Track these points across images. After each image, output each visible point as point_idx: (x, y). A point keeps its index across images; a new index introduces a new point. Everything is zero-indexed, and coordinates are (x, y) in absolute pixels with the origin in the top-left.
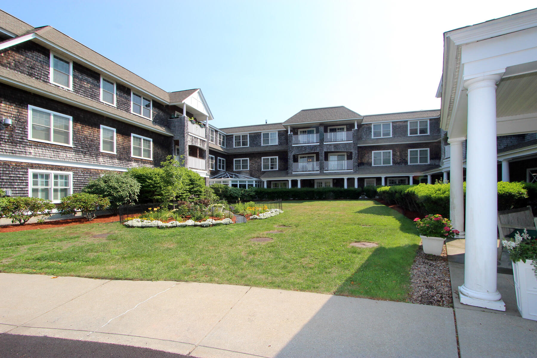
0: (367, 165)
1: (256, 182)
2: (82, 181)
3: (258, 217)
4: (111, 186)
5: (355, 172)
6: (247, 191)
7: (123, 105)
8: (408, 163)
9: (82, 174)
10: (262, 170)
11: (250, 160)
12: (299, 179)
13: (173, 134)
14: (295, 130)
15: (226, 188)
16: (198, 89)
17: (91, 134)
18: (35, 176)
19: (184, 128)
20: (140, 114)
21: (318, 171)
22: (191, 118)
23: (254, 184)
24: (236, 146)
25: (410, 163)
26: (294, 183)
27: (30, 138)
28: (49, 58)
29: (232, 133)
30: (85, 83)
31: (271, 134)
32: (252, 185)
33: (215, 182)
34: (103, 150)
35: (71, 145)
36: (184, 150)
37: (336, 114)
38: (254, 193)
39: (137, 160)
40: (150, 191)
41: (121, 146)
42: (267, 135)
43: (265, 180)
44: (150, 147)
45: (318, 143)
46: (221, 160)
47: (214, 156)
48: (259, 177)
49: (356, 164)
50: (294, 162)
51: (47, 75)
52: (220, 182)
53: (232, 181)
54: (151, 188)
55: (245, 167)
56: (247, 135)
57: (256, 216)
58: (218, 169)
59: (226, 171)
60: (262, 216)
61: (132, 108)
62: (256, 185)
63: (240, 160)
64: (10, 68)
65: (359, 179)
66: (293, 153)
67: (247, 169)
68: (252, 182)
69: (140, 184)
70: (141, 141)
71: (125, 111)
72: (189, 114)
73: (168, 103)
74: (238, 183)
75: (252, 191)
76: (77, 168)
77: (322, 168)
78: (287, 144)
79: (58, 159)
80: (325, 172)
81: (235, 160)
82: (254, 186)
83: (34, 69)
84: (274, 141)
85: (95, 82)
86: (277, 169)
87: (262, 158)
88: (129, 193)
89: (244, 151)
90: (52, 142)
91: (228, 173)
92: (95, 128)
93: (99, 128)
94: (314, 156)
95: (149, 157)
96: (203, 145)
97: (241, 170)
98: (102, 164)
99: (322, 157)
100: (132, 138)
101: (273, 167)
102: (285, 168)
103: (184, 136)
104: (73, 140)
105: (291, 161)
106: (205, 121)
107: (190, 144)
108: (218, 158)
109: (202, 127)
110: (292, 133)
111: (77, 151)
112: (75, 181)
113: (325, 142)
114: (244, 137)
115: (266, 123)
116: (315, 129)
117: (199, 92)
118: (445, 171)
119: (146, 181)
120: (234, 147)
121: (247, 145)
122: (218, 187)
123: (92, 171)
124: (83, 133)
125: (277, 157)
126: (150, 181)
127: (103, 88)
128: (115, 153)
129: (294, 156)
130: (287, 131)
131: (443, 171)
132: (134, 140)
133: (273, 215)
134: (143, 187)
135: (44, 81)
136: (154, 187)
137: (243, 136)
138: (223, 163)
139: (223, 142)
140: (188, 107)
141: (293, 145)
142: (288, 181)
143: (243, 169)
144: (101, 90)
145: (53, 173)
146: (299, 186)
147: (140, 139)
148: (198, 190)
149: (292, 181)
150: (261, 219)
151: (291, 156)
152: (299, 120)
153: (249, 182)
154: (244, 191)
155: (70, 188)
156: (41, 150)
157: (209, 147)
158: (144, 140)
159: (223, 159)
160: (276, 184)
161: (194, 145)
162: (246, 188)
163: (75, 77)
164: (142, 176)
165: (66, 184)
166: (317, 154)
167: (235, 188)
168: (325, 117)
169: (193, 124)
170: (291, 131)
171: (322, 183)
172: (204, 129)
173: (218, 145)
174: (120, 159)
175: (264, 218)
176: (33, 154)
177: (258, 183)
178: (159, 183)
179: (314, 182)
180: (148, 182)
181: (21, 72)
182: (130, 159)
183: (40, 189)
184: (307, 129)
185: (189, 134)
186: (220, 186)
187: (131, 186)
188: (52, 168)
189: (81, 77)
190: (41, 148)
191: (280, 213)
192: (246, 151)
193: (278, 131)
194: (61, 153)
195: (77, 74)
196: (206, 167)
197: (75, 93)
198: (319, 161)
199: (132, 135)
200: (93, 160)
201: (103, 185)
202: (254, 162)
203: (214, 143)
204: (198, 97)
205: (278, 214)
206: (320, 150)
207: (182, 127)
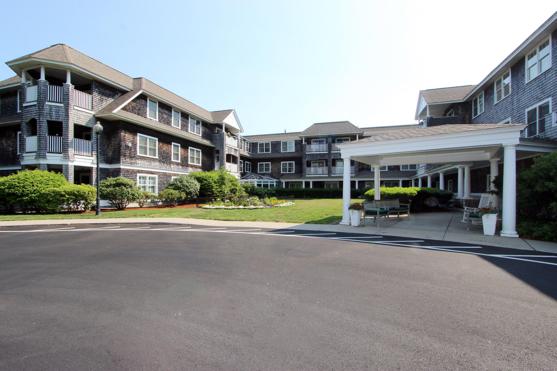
0: (367, 170)
1: (276, 182)
2: (162, 181)
3: (279, 206)
4: (184, 185)
5: (357, 176)
6: (269, 190)
7: (184, 127)
8: (400, 170)
9: (162, 177)
10: (282, 173)
11: (272, 164)
12: (311, 181)
13: (214, 145)
14: (309, 140)
15: (253, 187)
16: (233, 110)
17: (167, 149)
18: (140, 178)
19: (223, 141)
20: (194, 132)
21: (327, 174)
22: (228, 133)
23: (275, 184)
24: (259, 152)
25: (402, 169)
26: (307, 184)
27: (138, 154)
28: (147, 102)
29: (257, 141)
30: (164, 115)
31: (289, 142)
32: (273, 185)
33: (243, 182)
34: (173, 159)
35: (157, 157)
36: (223, 158)
37: (342, 128)
38: (275, 192)
39: (192, 166)
40: (206, 189)
41: (183, 156)
42: (285, 144)
43: (283, 181)
44: (199, 156)
45: (327, 151)
46: (248, 163)
47: (242, 161)
48: (278, 179)
49: (357, 170)
50: (307, 167)
51: (146, 113)
52: (248, 182)
53: (258, 182)
54: (206, 186)
55: (267, 169)
56: (269, 143)
57: (278, 205)
58: (246, 171)
59: (252, 172)
60: (281, 205)
61: (189, 129)
62: (276, 185)
63: (263, 164)
64: (130, 112)
65: (359, 182)
66: (307, 160)
67: (269, 171)
68: (273, 182)
69: (200, 184)
70: (194, 152)
71: (186, 131)
72: (227, 130)
73: (212, 123)
74: (262, 184)
75: (273, 190)
76: (160, 172)
77: (330, 172)
78: (302, 151)
79: (151, 167)
80: (332, 175)
81: (259, 164)
82: (275, 186)
83: (140, 110)
84: (292, 149)
85: (169, 114)
86: (294, 172)
87: (282, 162)
88: (195, 190)
89: (267, 157)
90: (148, 156)
91: (253, 175)
92: (169, 145)
93: (171, 145)
94: (324, 162)
95: (199, 163)
96: (236, 153)
97: (264, 172)
98: (173, 170)
99: (330, 163)
100: (189, 150)
101: (290, 171)
102: (300, 172)
103: (223, 147)
104: (158, 154)
105: (305, 166)
106: (237, 134)
107: (227, 153)
108: (246, 162)
109: (235, 139)
110: (306, 143)
111: (160, 161)
112: (159, 181)
113: (332, 151)
114: (267, 144)
115: (285, 132)
116: (325, 139)
117: (233, 112)
118: (420, 178)
119: (203, 182)
120: (259, 153)
121: (269, 152)
122: (247, 186)
123: (167, 174)
124: (163, 149)
125: (294, 162)
126: (206, 182)
127: (174, 117)
128: (179, 161)
129: (307, 162)
130: (302, 141)
131: (418, 177)
132: (190, 151)
133: (288, 205)
134: (201, 186)
135: (144, 117)
136: (208, 186)
137: (265, 144)
138: (249, 166)
139: (250, 149)
140: (226, 125)
141: (307, 153)
142: (302, 182)
143: (265, 171)
144: (173, 118)
145: (148, 175)
146: (311, 187)
147: (194, 150)
148: (235, 189)
149: (306, 182)
150: (281, 207)
151: (305, 161)
152: (311, 133)
153: (270, 182)
154: (267, 190)
155: (156, 186)
156: (143, 161)
157: (240, 154)
158: (196, 151)
159: (249, 163)
160: (293, 184)
161: (230, 153)
162: (268, 188)
163: (159, 112)
164: (200, 178)
165: (154, 183)
166: (326, 160)
167: (260, 188)
168: (333, 130)
169: (229, 137)
170: (305, 141)
171: (330, 184)
172: (237, 140)
173: (246, 151)
174: (182, 166)
175: (283, 206)
176: (140, 164)
177: (278, 183)
178: (211, 183)
179: (324, 183)
180: (204, 183)
181: (135, 113)
182: (188, 166)
183: (142, 186)
184: (318, 140)
185: (227, 145)
186: (248, 186)
187: (195, 185)
188: (148, 172)
189: (162, 111)
190: (143, 160)
191: (293, 204)
192: (268, 157)
193: (295, 140)
194: (152, 163)
195: (160, 109)
196: (238, 170)
197: (159, 123)
198: (327, 166)
199: (190, 148)
200: (168, 167)
201: (179, 184)
202: (274, 166)
203: (243, 150)
204: (233, 116)
205: (292, 205)
206: (329, 157)
207: (222, 140)
